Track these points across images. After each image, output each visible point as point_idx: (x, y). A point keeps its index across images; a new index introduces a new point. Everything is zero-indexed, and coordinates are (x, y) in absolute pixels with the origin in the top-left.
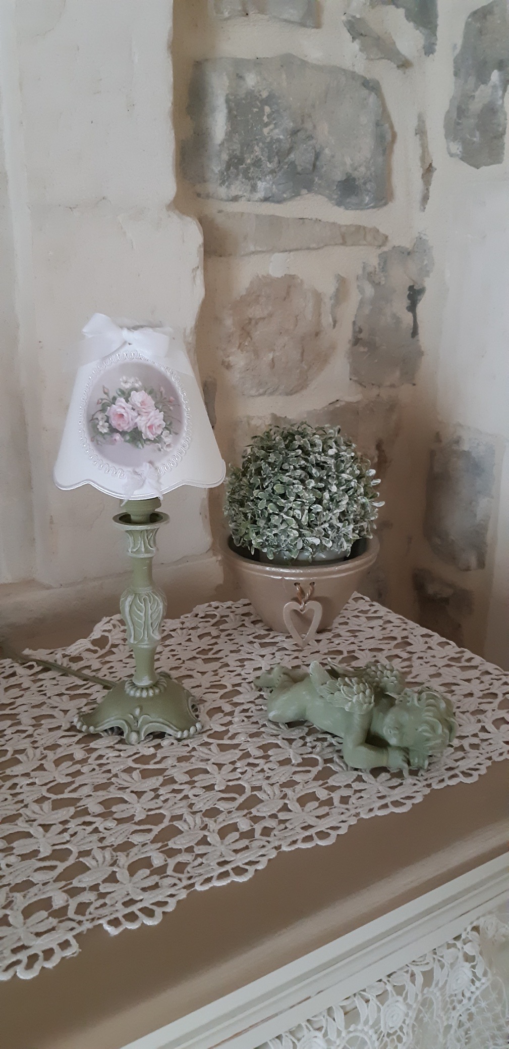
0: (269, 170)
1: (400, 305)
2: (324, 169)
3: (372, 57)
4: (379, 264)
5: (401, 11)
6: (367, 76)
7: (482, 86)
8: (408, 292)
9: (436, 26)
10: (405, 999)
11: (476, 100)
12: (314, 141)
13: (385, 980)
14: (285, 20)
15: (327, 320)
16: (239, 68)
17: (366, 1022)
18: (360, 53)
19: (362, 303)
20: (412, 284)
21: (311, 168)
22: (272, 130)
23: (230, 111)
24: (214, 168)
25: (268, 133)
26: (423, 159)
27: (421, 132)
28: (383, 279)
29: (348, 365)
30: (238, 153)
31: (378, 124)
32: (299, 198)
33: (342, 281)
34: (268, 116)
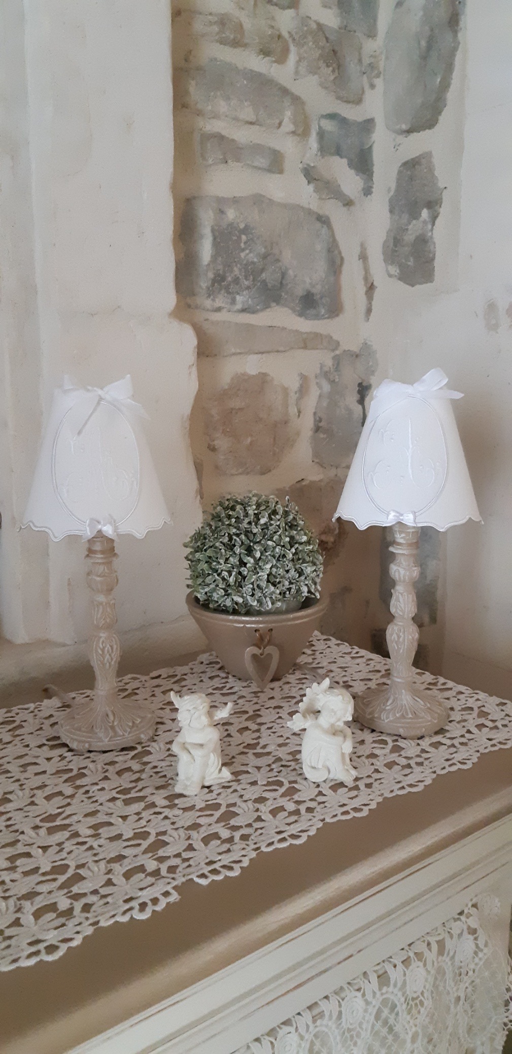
0: (246, 286)
1: (351, 399)
2: (288, 287)
3: (324, 197)
4: (333, 365)
5: (344, 161)
6: (319, 212)
7: (414, 222)
8: (358, 389)
9: (373, 173)
10: (425, 965)
11: (410, 232)
12: (280, 264)
13: (407, 948)
14: (256, 167)
15: (293, 410)
16: (221, 205)
17: (395, 986)
18: (315, 194)
19: (320, 396)
20: (360, 382)
21: (279, 286)
22: (248, 254)
23: (215, 239)
24: (202, 284)
25: (245, 257)
26: (366, 279)
27: (363, 257)
28: (337, 377)
29: (311, 449)
30: (221, 272)
31: (329, 251)
32: (268, 310)
33: (304, 378)
34: (245, 243)
